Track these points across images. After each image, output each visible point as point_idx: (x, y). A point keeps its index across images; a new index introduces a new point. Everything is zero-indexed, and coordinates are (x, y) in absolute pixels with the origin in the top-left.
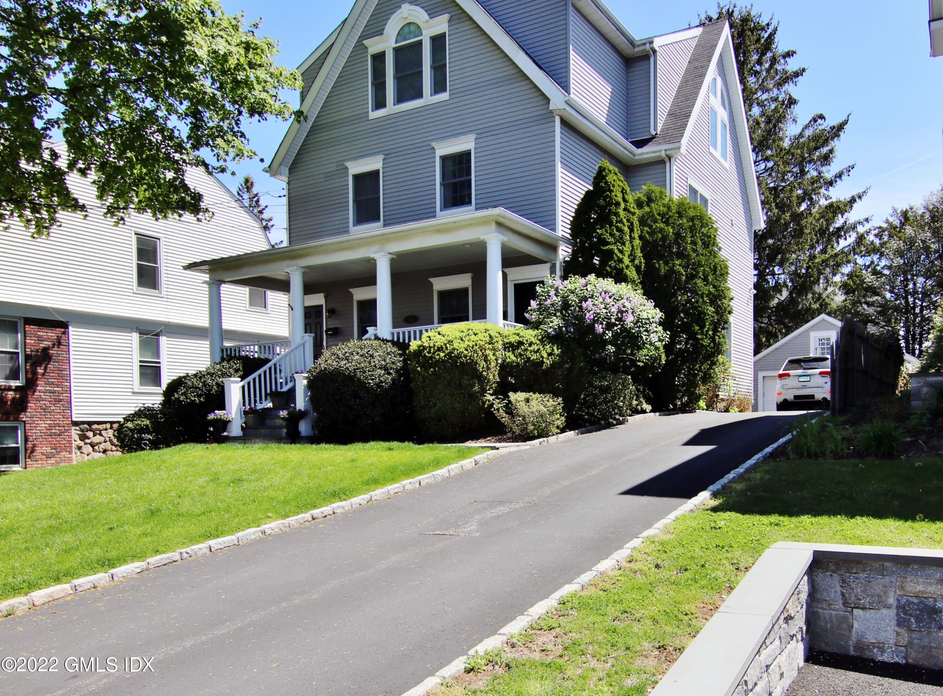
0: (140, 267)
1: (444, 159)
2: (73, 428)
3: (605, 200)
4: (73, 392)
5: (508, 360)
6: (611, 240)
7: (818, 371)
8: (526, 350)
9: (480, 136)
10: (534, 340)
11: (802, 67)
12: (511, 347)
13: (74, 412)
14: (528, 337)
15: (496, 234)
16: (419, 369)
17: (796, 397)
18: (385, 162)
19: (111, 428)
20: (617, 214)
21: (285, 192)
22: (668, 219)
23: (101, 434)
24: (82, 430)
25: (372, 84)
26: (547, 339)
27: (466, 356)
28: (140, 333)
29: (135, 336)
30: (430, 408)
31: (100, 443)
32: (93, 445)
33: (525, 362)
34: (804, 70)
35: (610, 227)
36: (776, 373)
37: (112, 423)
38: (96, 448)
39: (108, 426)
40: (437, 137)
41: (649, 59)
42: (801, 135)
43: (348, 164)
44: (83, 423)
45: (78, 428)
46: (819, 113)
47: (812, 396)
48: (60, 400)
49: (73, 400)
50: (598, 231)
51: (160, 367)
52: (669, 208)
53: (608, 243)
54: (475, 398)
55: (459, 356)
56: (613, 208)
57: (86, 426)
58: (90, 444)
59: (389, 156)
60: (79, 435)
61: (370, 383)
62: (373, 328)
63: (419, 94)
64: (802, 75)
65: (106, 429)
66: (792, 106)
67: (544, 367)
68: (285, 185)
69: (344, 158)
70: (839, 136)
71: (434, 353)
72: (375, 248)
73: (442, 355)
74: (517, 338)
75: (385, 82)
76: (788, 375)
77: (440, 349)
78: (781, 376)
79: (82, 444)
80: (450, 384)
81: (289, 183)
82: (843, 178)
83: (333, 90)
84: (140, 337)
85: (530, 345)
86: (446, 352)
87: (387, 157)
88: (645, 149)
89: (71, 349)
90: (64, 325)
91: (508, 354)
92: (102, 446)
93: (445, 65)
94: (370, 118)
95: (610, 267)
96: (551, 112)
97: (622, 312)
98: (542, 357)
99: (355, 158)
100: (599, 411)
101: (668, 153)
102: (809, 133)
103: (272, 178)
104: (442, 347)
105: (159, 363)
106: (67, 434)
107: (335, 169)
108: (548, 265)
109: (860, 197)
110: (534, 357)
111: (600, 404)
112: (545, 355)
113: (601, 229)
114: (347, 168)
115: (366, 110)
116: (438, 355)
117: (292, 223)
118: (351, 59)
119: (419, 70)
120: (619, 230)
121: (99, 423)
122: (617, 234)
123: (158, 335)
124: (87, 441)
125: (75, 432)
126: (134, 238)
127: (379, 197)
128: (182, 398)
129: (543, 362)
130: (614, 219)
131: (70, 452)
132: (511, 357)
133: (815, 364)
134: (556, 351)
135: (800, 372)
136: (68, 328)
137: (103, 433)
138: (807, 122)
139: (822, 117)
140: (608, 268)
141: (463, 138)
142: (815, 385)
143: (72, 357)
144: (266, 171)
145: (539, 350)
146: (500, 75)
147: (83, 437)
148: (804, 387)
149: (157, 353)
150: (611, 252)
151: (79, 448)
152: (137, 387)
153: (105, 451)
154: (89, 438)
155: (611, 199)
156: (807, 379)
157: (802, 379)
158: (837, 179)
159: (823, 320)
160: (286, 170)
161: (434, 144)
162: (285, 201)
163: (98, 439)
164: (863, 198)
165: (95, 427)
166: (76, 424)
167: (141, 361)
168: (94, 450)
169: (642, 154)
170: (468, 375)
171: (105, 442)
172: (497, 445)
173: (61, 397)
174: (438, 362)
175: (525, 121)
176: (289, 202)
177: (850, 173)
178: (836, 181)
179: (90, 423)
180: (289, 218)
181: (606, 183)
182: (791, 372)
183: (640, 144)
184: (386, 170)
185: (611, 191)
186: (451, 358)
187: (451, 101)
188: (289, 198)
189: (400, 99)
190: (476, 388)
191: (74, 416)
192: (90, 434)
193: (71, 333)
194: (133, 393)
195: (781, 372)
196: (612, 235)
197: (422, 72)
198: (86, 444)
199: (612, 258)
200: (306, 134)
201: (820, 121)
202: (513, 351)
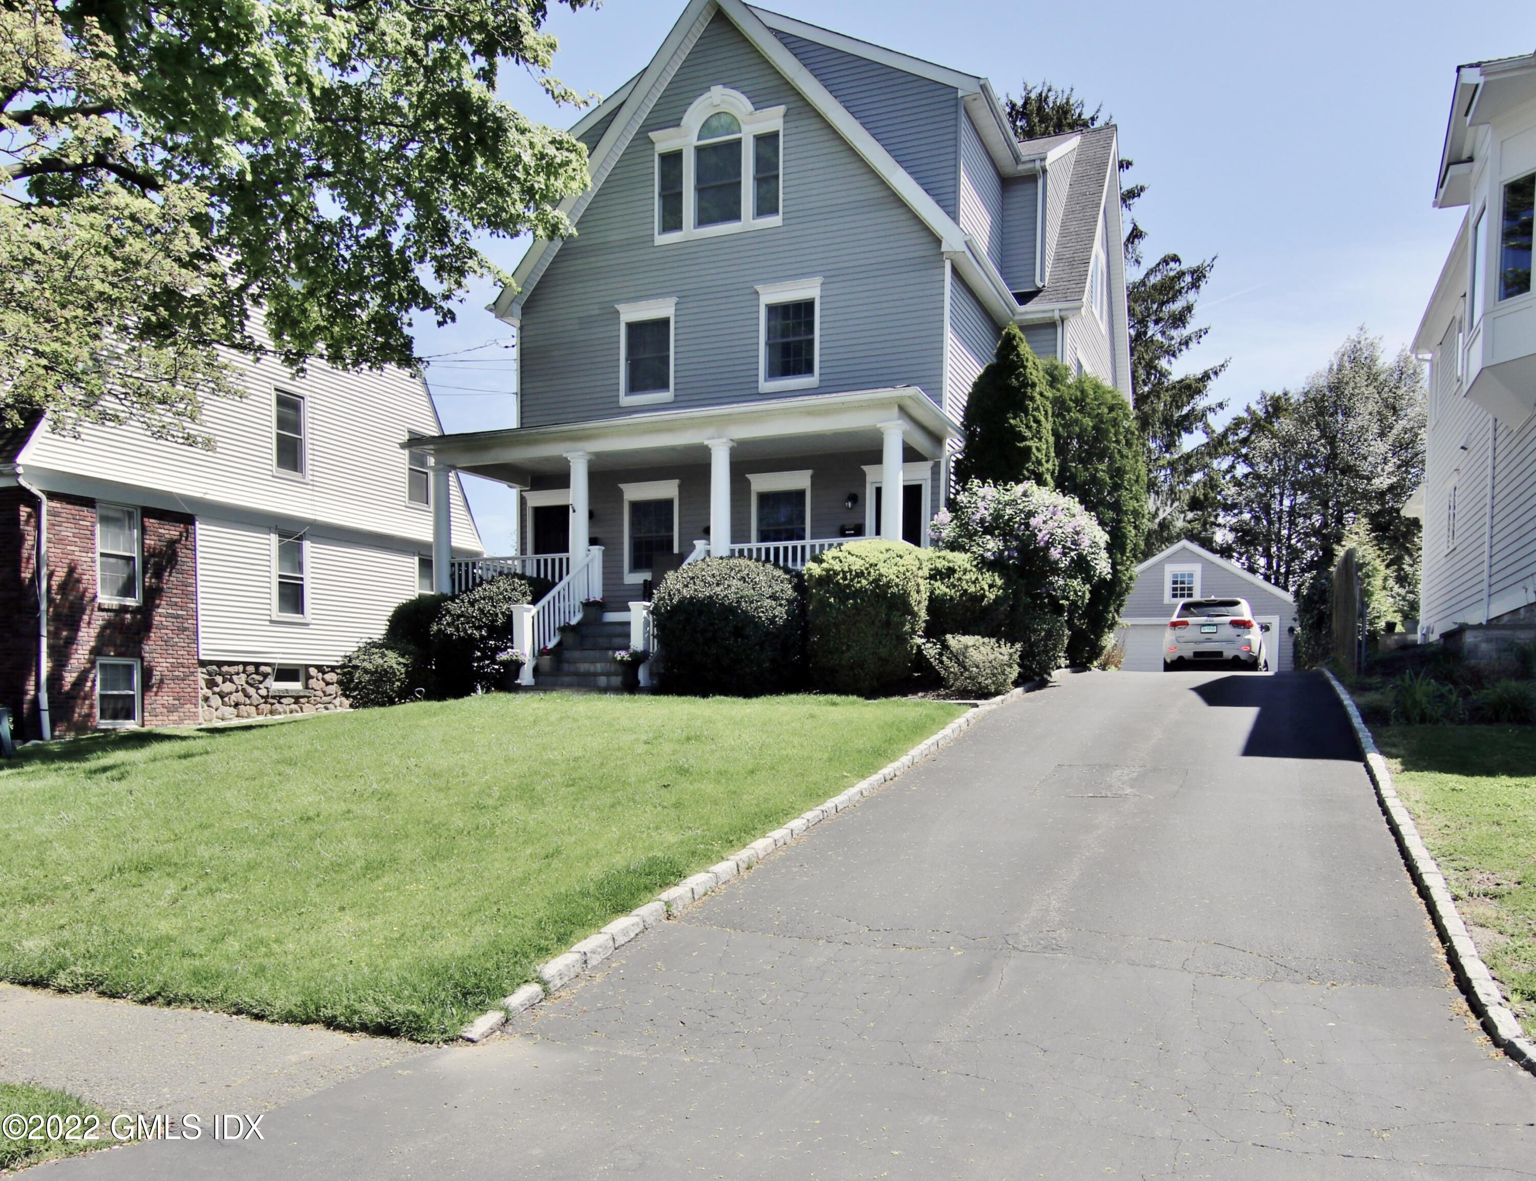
0: (280, 438)
1: (772, 309)
2: (200, 670)
3: (1017, 379)
4: (200, 618)
5: (937, 592)
6: (1028, 434)
7: (1228, 619)
8: (960, 579)
9: (828, 280)
10: (969, 567)
11: (1140, 184)
12: (936, 575)
13: (201, 646)
14: (960, 563)
15: (900, 422)
16: (832, 600)
17: (1196, 654)
18: (680, 307)
19: (244, 672)
20: (1032, 399)
21: (514, 341)
22: (1083, 407)
23: (231, 681)
24: (209, 674)
25: (660, 195)
26: (984, 564)
27: (897, 585)
28: (280, 536)
29: (274, 538)
30: (843, 652)
31: (231, 693)
32: (222, 696)
33: (961, 596)
34: (1142, 189)
35: (1026, 416)
36: (1167, 621)
37: (245, 664)
38: (226, 699)
39: (241, 668)
40: (765, 276)
41: (1036, 181)
42: (1143, 283)
43: (621, 307)
44: (211, 663)
45: (204, 670)
46: (1171, 252)
47: (1220, 654)
48: (186, 629)
49: (201, 629)
50: (1012, 421)
51: (302, 586)
52: (1083, 391)
53: (1024, 439)
54: (902, 639)
55: (888, 585)
56: (1029, 390)
57: (215, 667)
58: (218, 694)
59: (685, 300)
60: (206, 680)
61: (760, 618)
62: (703, 542)
63: (735, 215)
64: (1139, 195)
65: (238, 674)
66: (1136, 241)
67: (985, 602)
68: (515, 331)
69: (614, 298)
70: (1198, 287)
71: (852, 580)
72: (710, 431)
73: (864, 582)
74: (946, 564)
75: (681, 194)
76: (1186, 624)
77: (860, 574)
78: (1174, 625)
79: (209, 693)
80: (873, 623)
81: (521, 329)
82: (1191, 345)
83: (597, 199)
84: (280, 541)
85: (965, 572)
86: (871, 579)
87: (682, 300)
88: (1031, 306)
89: (199, 555)
90: (188, 520)
91: (937, 584)
92: (234, 698)
93: (777, 177)
94: (656, 244)
95: (1028, 470)
96: (942, 253)
97: (1077, 533)
98: (982, 589)
99: (628, 300)
100: (1038, 663)
101: (1063, 313)
102: (1154, 280)
103: (498, 320)
104: (862, 573)
105: (302, 579)
106: (192, 678)
107: (597, 312)
108: (930, 464)
109: (1216, 373)
110: (972, 589)
111: (1039, 654)
112: (986, 587)
113: (1014, 418)
114: (618, 312)
115: (649, 232)
116: (859, 582)
117: (525, 386)
118: (627, 157)
119: (736, 180)
120: (1037, 421)
121: (231, 664)
122: (1034, 425)
123: (301, 538)
124: (216, 689)
125: (201, 676)
126: (274, 394)
127: (668, 356)
128: (449, 630)
129: (983, 596)
130: (1031, 405)
131: (196, 705)
132: (941, 588)
133: (1223, 610)
134: (999, 582)
135: (1203, 619)
136: (194, 524)
137: (235, 677)
138: (1154, 265)
139: (1175, 259)
140: (1025, 472)
141: (805, 282)
142: (1224, 638)
143: (199, 566)
144: (491, 310)
145: (977, 579)
146: (862, 198)
147: (211, 684)
148: (1209, 640)
149: (300, 567)
150: (1029, 449)
151: (206, 699)
152: (276, 615)
153: (237, 705)
154: (217, 686)
155: (1026, 378)
156: (1213, 629)
157: (1206, 629)
158: (1183, 347)
159: (1184, 548)
160: (517, 310)
161: (758, 288)
162: (514, 353)
163: (227, 687)
164: (1221, 375)
165: (225, 669)
166: (203, 664)
167: (281, 576)
168: (224, 704)
169: (1026, 313)
170: (898, 610)
171: (237, 691)
172: (978, 702)
173: (186, 625)
174: (860, 592)
175: (900, 263)
176: (521, 355)
177: (1201, 340)
178: (1180, 350)
179: (220, 664)
180: (521, 378)
181: (1018, 355)
182: (1191, 620)
183: (1023, 298)
184: (679, 319)
185: (1025, 367)
186: (878, 586)
187: (786, 229)
188: (521, 349)
189: (703, 220)
190: (907, 627)
191: (201, 652)
192: (219, 679)
193: (198, 531)
194: (271, 621)
195: (1174, 619)
196: (1029, 427)
197: (739, 183)
198: (214, 693)
199: (1028, 459)
200: (551, 259)
201: (1172, 265)
202: (942, 579)
